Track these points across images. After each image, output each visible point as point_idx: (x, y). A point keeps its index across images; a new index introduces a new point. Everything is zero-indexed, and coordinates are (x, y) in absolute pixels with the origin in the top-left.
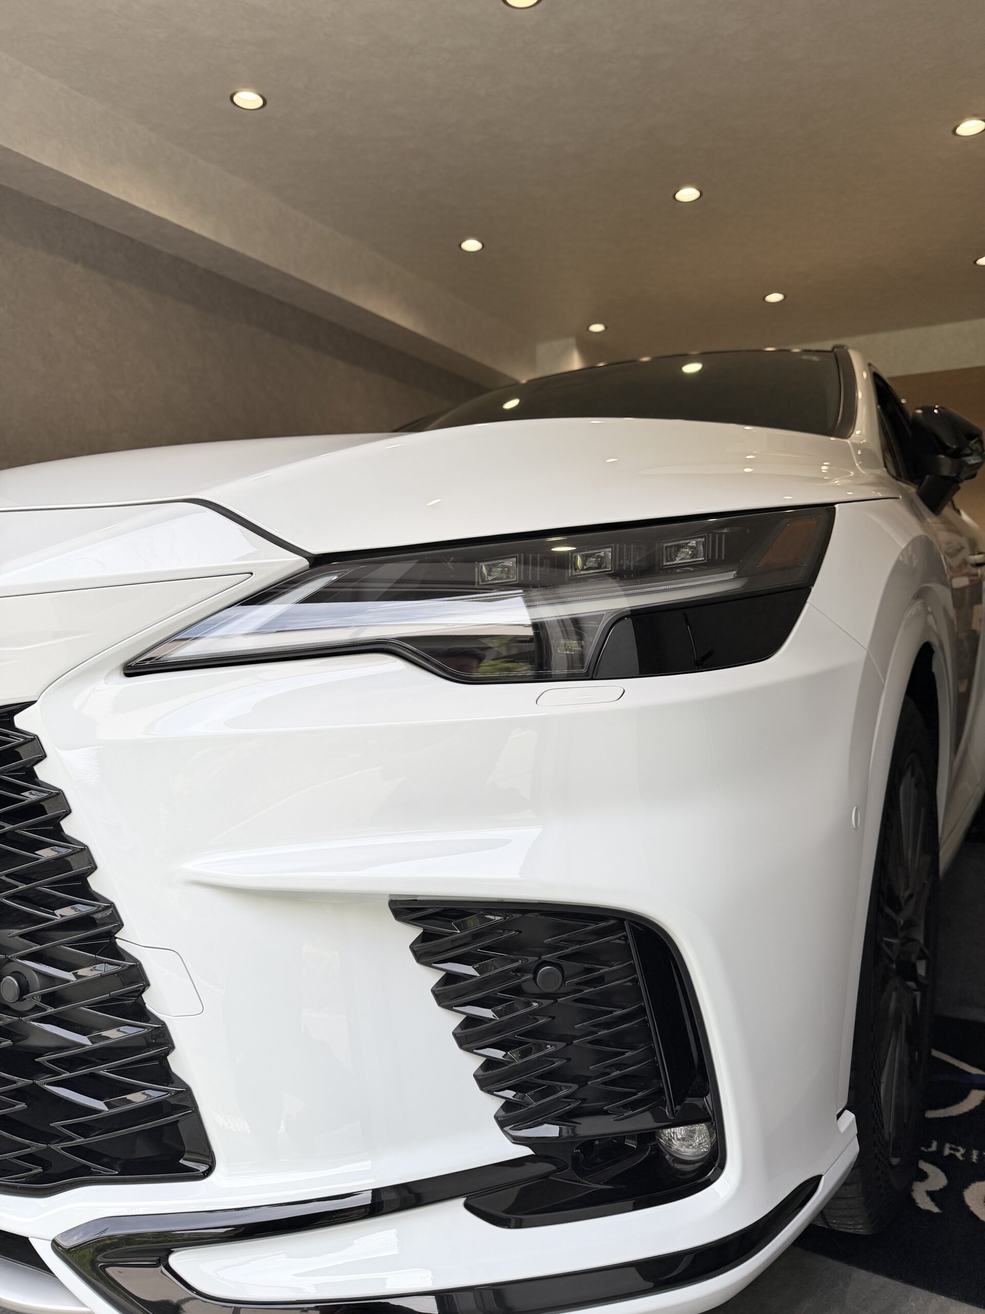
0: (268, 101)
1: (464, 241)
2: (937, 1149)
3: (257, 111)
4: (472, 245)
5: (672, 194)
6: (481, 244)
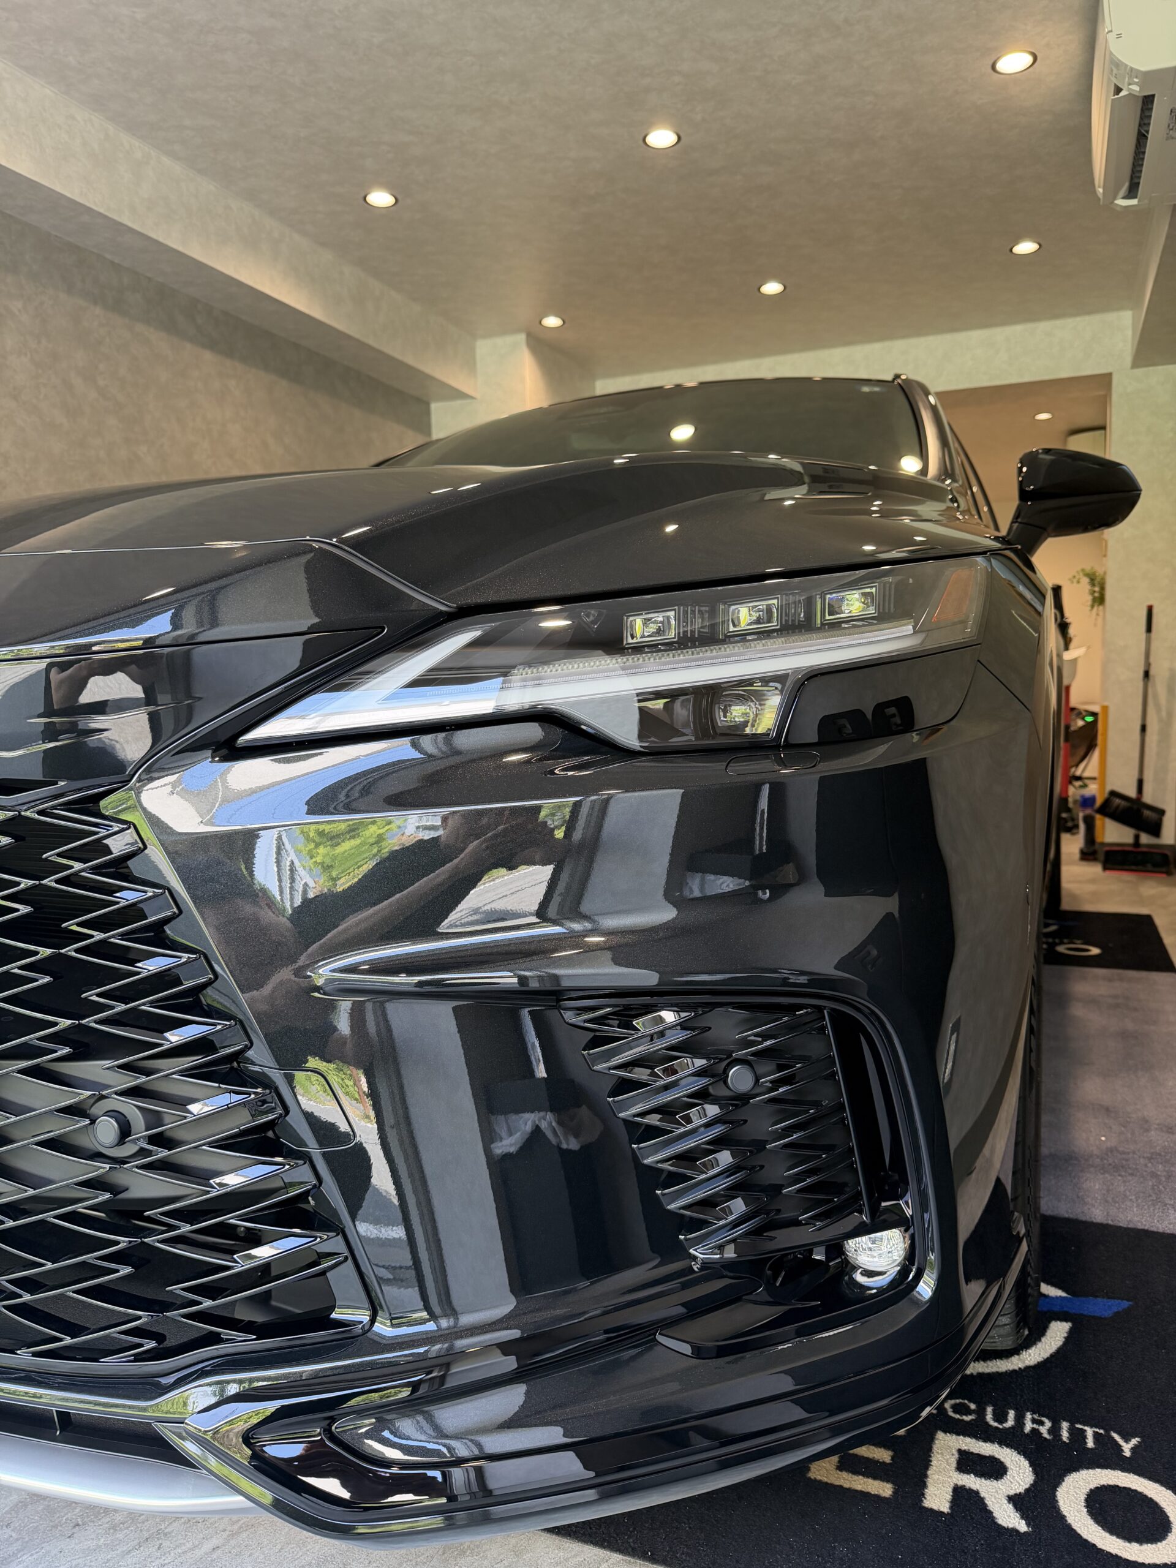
1: (369, 193)
2: (1015, 1423)
5: (643, 135)
6: (394, 198)
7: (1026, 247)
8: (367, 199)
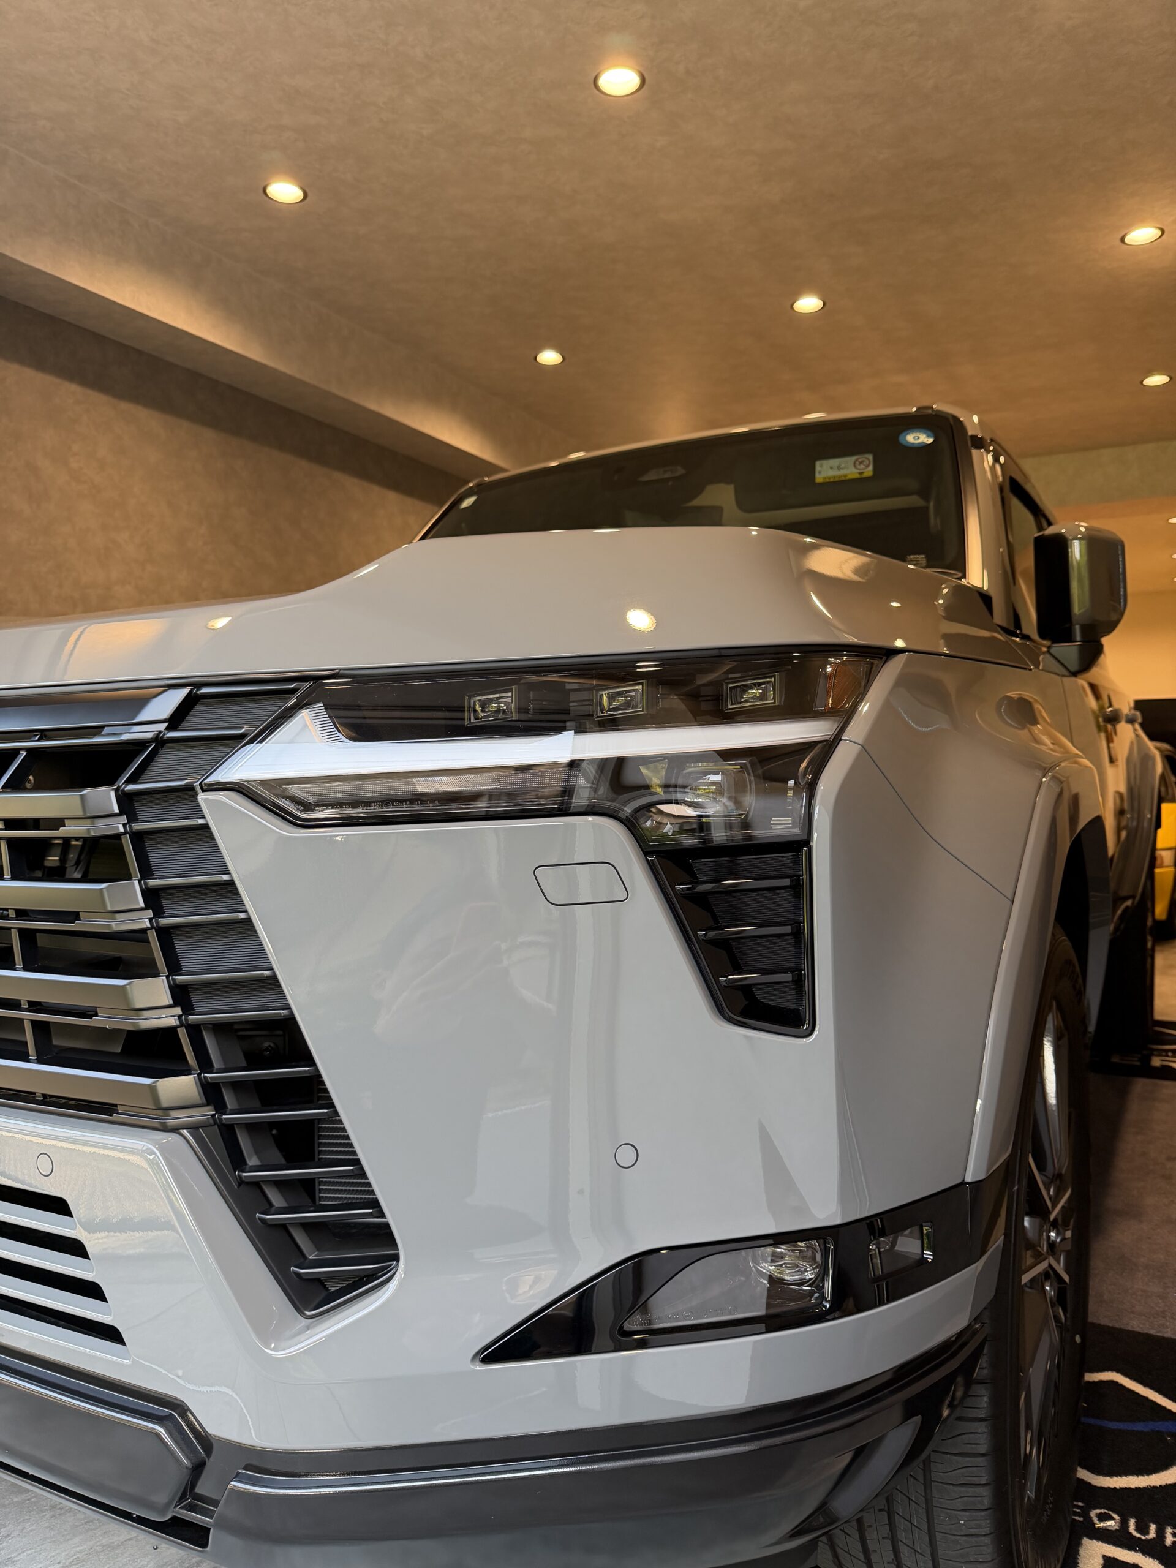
0: (309, 194)
2: (1157, 1534)
3: (297, 204)
4: (549, 357)
6: (560, 355)
8: (538, 358)
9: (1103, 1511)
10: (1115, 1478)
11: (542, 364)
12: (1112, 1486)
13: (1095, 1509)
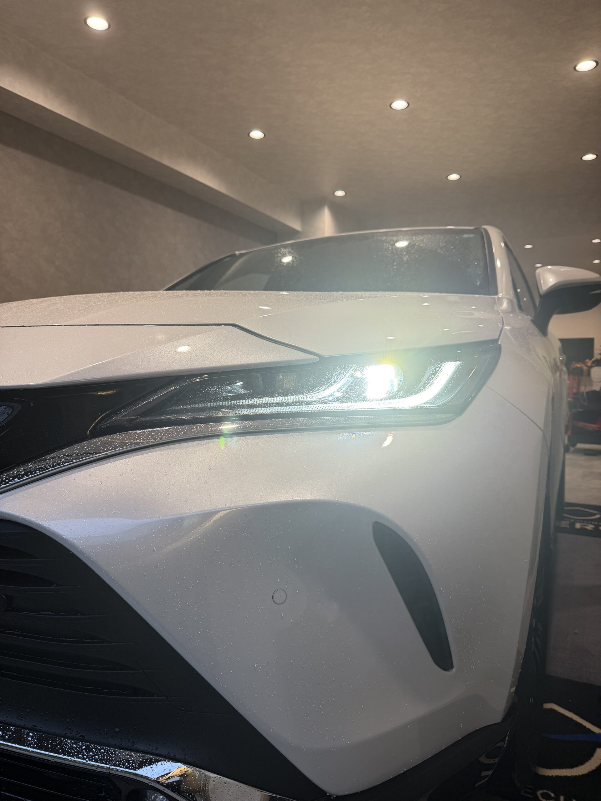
0: (111, 25)
1: (251, 132)
3: (105, 32)
4: (257, 134)
5: (389, 104)
6: (263, 134)
7: (589, 157)
8: (250, 134)
9: (545, 791)
10: (552, 770)
11: (251, 138)
12: (550, 775)
13: (540, 789)
